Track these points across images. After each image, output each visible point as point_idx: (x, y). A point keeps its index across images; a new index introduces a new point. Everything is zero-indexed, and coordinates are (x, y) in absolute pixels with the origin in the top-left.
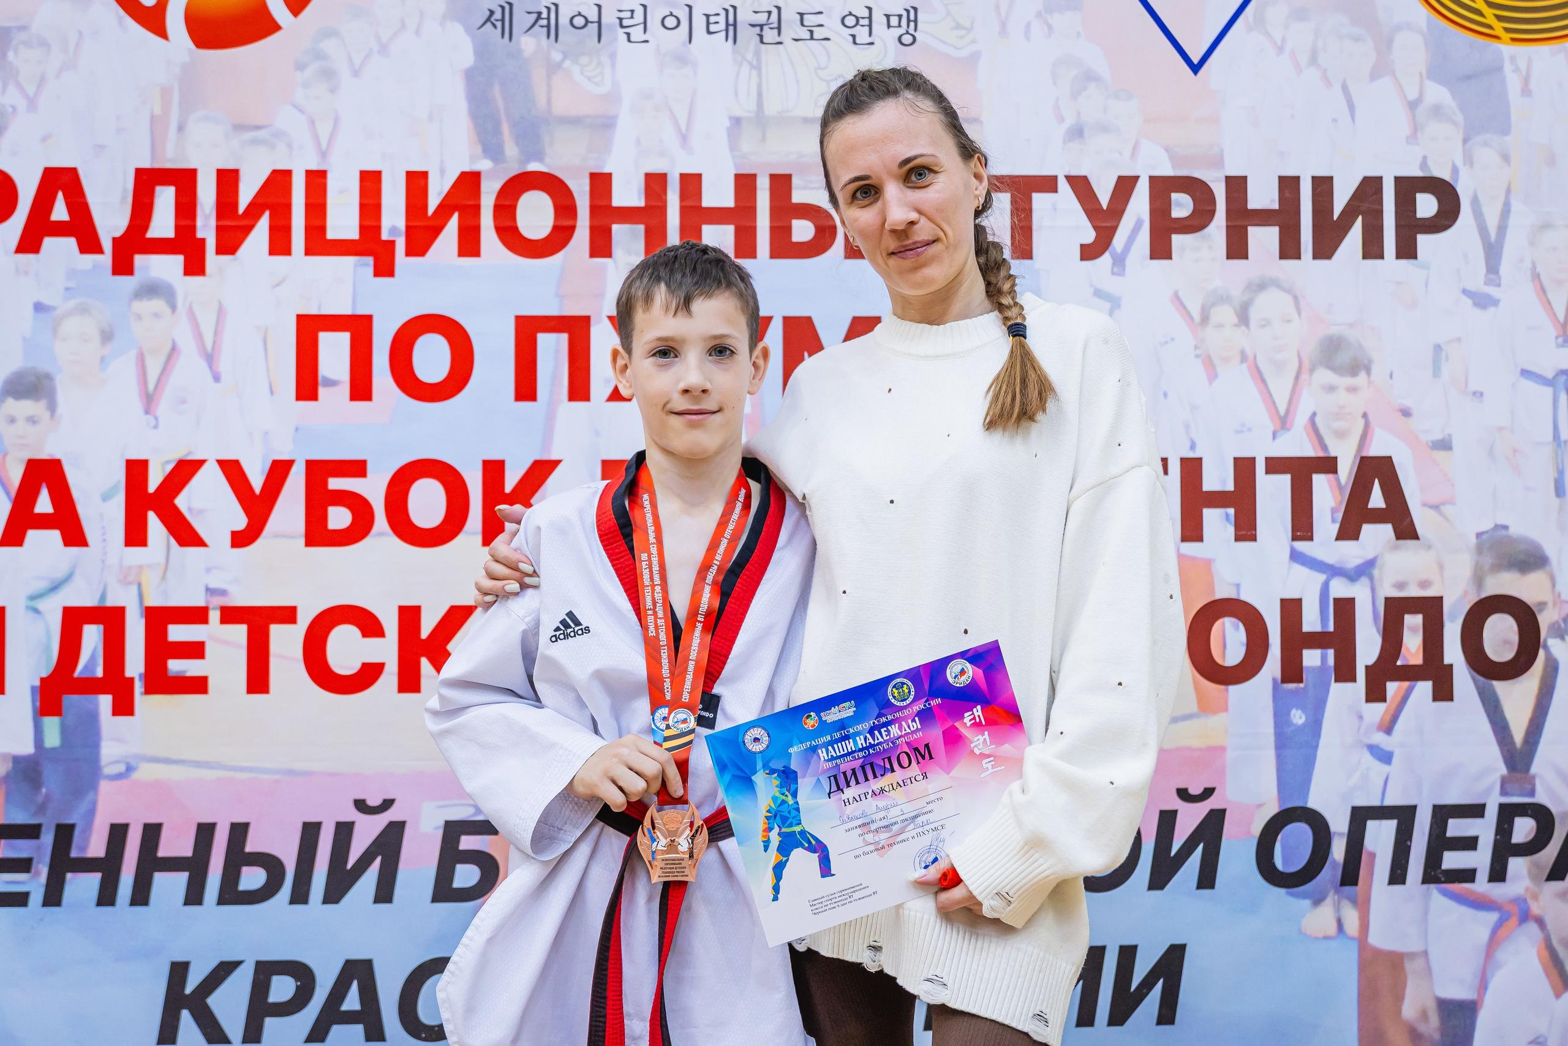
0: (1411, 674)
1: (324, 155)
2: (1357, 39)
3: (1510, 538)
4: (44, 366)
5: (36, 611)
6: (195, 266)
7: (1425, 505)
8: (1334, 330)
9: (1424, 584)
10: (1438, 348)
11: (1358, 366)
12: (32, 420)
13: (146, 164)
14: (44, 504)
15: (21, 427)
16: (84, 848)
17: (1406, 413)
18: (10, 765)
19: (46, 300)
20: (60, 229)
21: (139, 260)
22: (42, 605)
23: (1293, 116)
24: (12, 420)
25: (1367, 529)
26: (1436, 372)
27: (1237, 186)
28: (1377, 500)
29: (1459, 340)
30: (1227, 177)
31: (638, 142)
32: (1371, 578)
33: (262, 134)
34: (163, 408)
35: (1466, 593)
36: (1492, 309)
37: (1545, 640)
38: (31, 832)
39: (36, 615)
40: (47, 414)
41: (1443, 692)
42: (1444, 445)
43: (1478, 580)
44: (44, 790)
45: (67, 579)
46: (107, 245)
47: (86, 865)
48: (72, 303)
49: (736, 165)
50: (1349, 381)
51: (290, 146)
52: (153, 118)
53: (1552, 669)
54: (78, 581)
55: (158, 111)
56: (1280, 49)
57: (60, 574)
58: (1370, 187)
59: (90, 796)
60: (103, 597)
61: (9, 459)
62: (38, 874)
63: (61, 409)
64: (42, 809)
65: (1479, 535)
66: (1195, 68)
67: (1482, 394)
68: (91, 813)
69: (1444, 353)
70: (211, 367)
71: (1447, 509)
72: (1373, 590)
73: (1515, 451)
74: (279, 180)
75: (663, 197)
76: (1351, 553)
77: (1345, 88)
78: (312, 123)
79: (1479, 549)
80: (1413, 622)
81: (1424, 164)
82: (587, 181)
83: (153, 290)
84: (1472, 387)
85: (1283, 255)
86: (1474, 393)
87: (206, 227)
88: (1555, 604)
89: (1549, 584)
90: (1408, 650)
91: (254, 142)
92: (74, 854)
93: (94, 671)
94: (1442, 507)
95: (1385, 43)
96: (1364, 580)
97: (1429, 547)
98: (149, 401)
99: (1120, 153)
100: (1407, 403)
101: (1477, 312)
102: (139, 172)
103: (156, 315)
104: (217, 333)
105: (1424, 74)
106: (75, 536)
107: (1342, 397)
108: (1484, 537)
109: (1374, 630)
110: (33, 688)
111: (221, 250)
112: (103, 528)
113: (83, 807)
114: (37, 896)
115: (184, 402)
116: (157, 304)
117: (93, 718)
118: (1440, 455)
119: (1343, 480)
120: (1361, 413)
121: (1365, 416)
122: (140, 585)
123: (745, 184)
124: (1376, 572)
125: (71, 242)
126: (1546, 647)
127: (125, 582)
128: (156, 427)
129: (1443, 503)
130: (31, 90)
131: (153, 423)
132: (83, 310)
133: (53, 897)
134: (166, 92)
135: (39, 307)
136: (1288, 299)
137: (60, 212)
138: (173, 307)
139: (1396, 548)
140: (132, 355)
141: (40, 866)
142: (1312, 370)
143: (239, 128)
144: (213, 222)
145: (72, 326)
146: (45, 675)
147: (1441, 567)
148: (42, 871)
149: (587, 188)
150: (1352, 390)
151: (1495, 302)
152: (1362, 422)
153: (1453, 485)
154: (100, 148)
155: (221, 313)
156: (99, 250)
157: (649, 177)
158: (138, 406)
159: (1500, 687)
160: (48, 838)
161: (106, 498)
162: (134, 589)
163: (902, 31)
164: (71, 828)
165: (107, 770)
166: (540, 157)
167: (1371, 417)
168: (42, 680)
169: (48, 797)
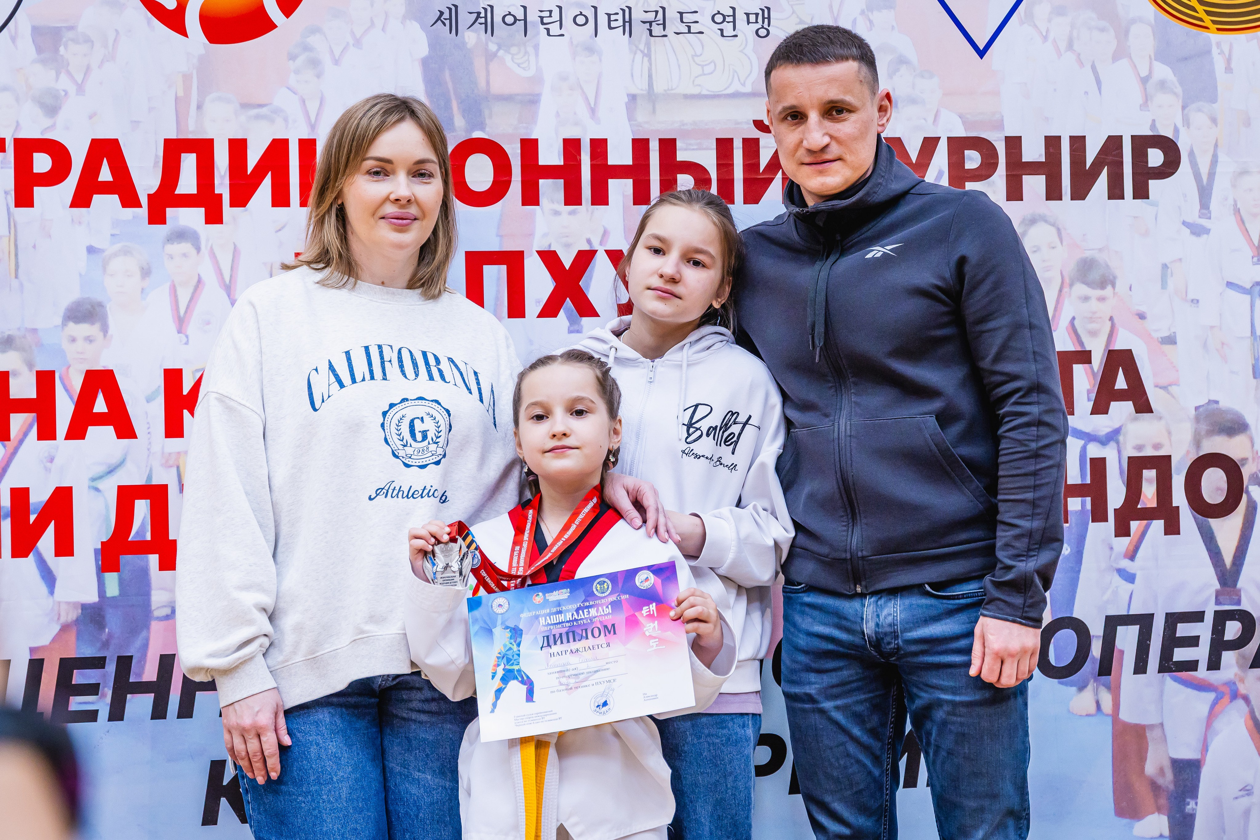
0: (1148, 515)
1: (313, 127)
2: (1102, 30)
3: (1219, 409)
4: (97, 297)
5: (97, 490)
6: (214, 217)
7: (1156, 386)
8: (1088, 254)
9: (1157, 446)
10: (1165, 267)
11: (1106, 281)
12: (89, 339)
13: (173, 136)
14: (100, 406)
15: (80, 345)
16: (140, 675)
17: (1142, 316)
18: (80, 611)
19: (96, 245)
20: (106, 189)
21: (170, 211)
22: (100, 485)
23: (1055, 90)
24: (73, 340)
25: (1114, 405)
26: (1164, 285)
27: (1014, 144)
28: (1121, 383)
29: (1180, 260)
30: (1006, 138)
31: (558, 114)
32: (1118, 443)
33: (264, 111)
34: (192, 328)
35: (1188, 452)
36: (1205, 236)
37: (1247, 487)
38: (98, 663)
39: (97, 493)
40: (101, 334)
41: (1173, 528)
42: (1171, 340)
43: (1197, 444)
44: (107, 630)
45: (121, 464)
46: (144, 200)
47: (142, 688)
48: (118, 246)
49: (633, 132)
50: (1099, 293)
51: (286, 120)
52: (177, 99)
53: (1252, 508)
54: (129, 465)
55: (181, 93)
56: (1045, 38)
57: (114, 461)
58: (1113, 144)
59: (144, 634)
60: (150, 477)
61: (71, 370)
62: (104, 696)
63: (111, 331)
64: (106, 645)
65: (1197, 408)
66: (981, 53)
67: (1198, 301)
68: (145, 646)
69: (1169, 270)
70: (229, 296)
71: (1173, 389)
72: (1119, 452)
73: (1223, 344)
74: (279, 148)
75: (578, 157)
76: (1102, 424)
77: (1094, 68)
78: (303, 102)
79: (1197, 419)
80: (1149, 475)
81: (1153, 126)
82: (519, 145)
83: (181, 235)
84: (1191, 296)
85: (1049, 197)
86: (1192, 301)
87: (222, 185)
88: (1254, 459)
89: (1249, 445)
90: (1146, 497)
91: (258, 117)
92: (132, 679)
93: (145, 536)
94: (1169, 388)
95: (1123, 33)
96: (1113, 444)
97: (1160, 418)
98: (181, 323)
99: (925, 119)
100: (1143, 308)
101: (1194, 238)
102: (167, 141)
103: (185, 255)
104: (233, 268)
105: (1153, 57)
106: (125, 430)
107: (1094, 305)
108: (1201, 409)
109: (1121, 482)
110: (96, 550)
111: (233, 204)
112: (148, 423)
113: (138, 643)
114: (104, 713)
115: (208, 323)
116: (185, 247)
117: (144, 573)
118: (1167, 348)
119: (1096, 369)
120: (1109, 318)
121: (1111, 319)
122: (178, 467)
123: (640, 146)
124: (1121, 438)
125: (115, 198)
126: (1248, 493)
127: (167, 465)
128: (187, 343)
129: (1170, 385)
130: (79, 78)
131: (185, 340)
132: (126, 252)
133: (117, 713)
134: (187, 78)
135: (91, 250)
136: (1053, 230)
137: (105, 175)
138: (198, 249)
139: (1136, 419)
140: (167, 287)
141: (106, 689)
142: (1071, 285)
143: (245, 106)
144: (227, 181)
145: (118, 264)
146: (105, 540)
147: (1169, 433)
148: (108, 693)
149: (519, 151)
150: (1102, 299)
151: (1207, 231)
152: (1109, 324)
153: (1177, 371)
154: (136, 123)
155: (236, 253)
156: (138, 205)
157: (566, 141)
158: (172, 327)
159: (1214, 523)
160: (111, 668)
161: (149, 400)
162: (174, 470)
163: (759, 26)
164: (130, 658)
165: (156, 614)
166: (482, 127)
167: (1116, 320)
168: (102, 543)
169: (110, 635)
